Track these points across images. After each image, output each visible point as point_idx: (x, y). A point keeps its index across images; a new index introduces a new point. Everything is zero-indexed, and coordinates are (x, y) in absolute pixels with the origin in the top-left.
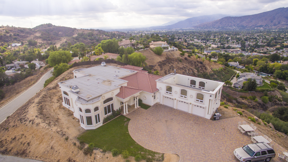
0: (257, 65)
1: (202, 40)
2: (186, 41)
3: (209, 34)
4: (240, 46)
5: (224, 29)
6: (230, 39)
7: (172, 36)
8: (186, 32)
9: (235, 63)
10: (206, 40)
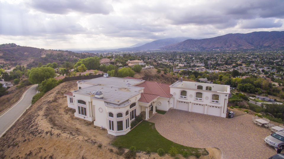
0: (222, 81)
1: (170, 60)
2: (155, 61)
3: (175, 54)
4: (204, 65)
5: (188, 50)
6: (194, 58)
7: (142, 57)
8: (154, 53)
9: (204, 79)
10: (173, 59)
